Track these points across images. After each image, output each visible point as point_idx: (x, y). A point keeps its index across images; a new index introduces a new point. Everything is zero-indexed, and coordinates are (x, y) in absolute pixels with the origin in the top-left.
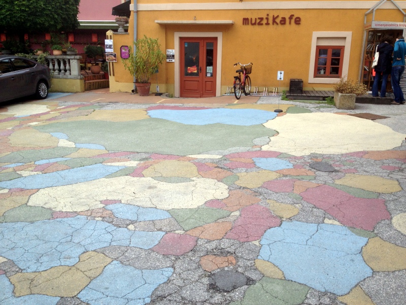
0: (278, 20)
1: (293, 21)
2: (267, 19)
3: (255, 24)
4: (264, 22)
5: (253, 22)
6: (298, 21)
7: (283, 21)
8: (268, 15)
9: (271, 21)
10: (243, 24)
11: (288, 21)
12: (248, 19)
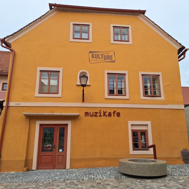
0: (107, 114)
1: (116, 114)
2: (100, 113)
3: (92, 116)
4: (98, 114)
5: (92, 114)
6: (118, 115)
7: (110, 114)
8: (100, 111)
9: (102, 114)
10: (85, 116)
11: (112, 114)
12: (88, 113)
